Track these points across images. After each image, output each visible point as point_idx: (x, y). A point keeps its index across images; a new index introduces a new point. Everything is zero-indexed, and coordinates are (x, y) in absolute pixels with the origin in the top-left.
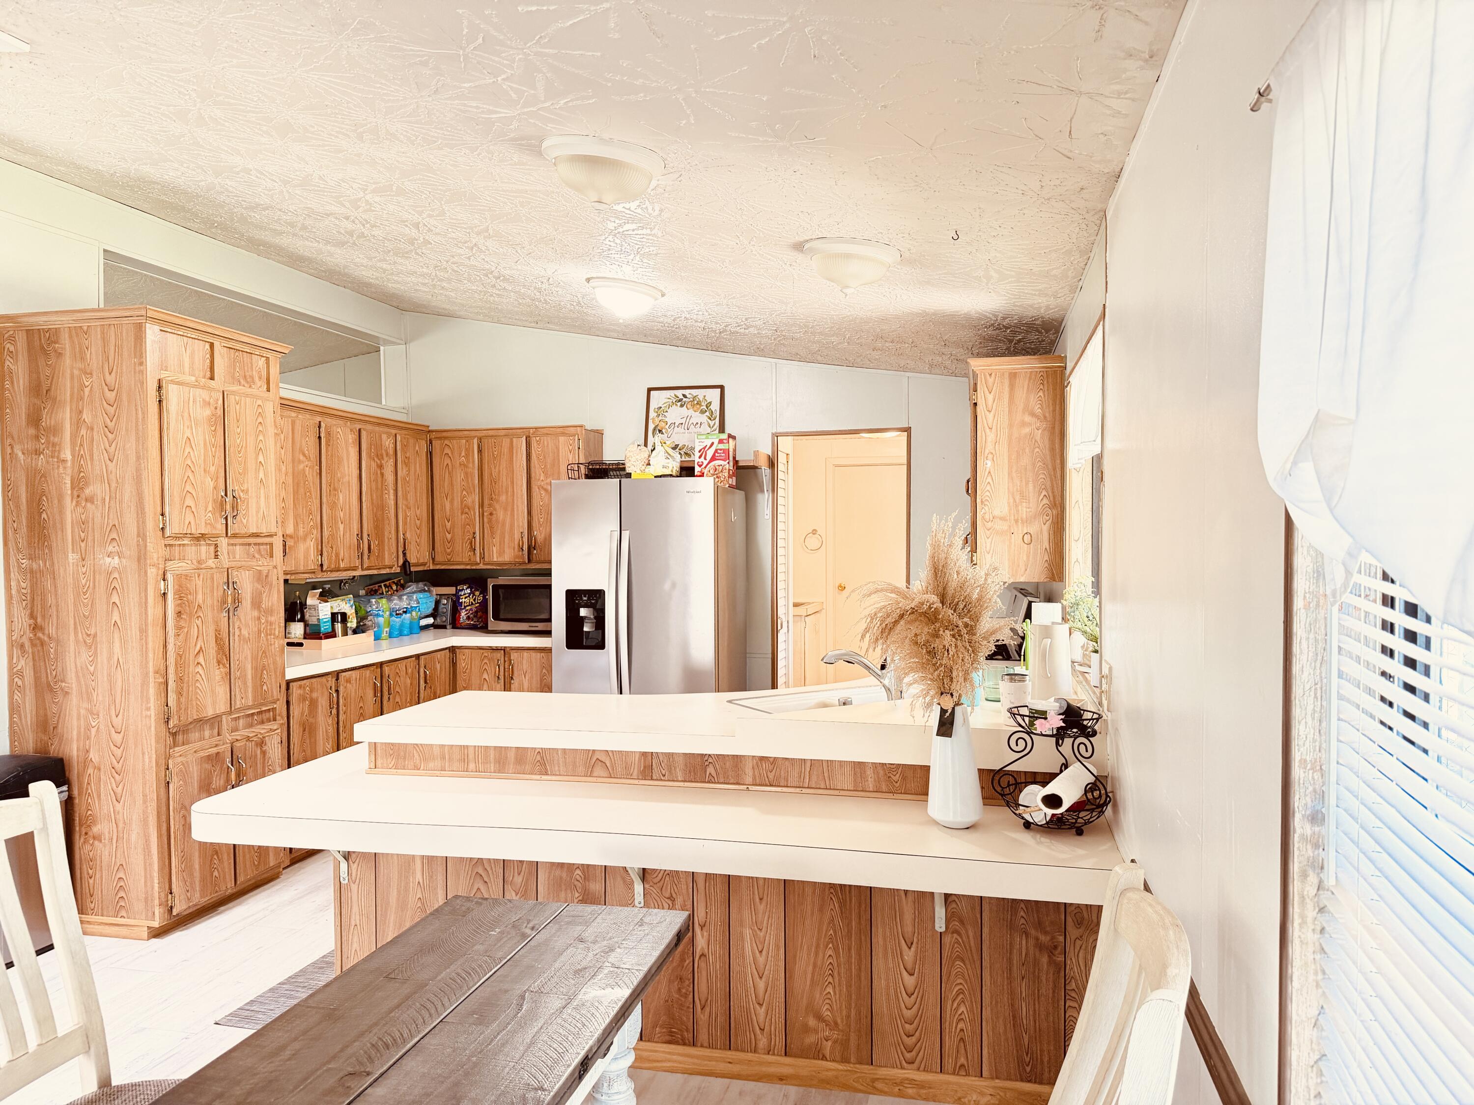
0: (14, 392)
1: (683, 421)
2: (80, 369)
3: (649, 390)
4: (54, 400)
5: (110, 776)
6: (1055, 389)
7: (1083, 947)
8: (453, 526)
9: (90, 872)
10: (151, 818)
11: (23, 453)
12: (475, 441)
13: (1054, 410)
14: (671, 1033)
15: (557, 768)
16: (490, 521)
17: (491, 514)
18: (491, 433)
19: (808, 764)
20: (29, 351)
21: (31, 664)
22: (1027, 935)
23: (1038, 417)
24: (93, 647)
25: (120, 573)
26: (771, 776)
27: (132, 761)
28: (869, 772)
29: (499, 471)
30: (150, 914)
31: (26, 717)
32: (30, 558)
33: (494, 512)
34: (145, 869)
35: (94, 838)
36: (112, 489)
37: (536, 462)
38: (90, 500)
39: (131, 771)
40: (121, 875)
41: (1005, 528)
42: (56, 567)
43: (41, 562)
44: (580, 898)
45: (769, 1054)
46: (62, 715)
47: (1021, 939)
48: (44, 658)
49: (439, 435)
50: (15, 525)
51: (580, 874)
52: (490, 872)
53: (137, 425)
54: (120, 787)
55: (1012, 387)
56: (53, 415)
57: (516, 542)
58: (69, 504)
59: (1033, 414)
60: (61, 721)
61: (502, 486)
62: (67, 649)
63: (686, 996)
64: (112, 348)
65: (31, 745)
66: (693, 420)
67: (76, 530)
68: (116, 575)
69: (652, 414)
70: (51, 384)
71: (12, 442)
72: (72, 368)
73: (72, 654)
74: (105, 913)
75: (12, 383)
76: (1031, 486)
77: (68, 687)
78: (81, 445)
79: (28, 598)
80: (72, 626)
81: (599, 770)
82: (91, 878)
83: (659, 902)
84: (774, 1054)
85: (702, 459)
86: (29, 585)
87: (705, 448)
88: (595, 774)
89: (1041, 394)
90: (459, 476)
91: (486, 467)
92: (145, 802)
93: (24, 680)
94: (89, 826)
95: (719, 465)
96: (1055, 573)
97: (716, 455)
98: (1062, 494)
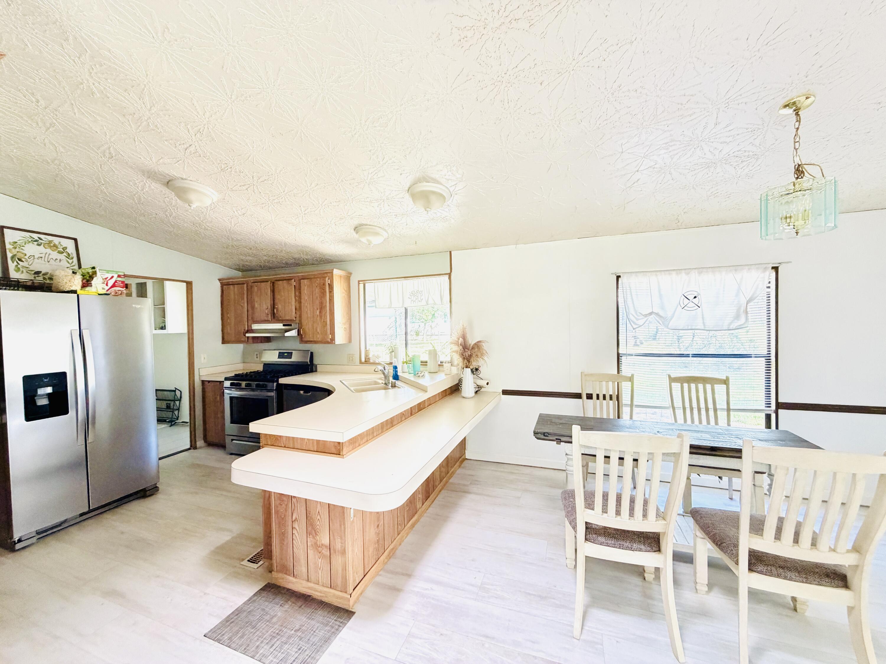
1: (42, 255)
13: (348, 289)
23: (345, 291)
41: (341, 326)
55: (340, 280)
66: (52, 256)
76: (345, 312)
85: (105, 285)
87: (107, 279)
95: (119, 291)
96: (350, 340)
97: (116, 284)
98: (351, 316)
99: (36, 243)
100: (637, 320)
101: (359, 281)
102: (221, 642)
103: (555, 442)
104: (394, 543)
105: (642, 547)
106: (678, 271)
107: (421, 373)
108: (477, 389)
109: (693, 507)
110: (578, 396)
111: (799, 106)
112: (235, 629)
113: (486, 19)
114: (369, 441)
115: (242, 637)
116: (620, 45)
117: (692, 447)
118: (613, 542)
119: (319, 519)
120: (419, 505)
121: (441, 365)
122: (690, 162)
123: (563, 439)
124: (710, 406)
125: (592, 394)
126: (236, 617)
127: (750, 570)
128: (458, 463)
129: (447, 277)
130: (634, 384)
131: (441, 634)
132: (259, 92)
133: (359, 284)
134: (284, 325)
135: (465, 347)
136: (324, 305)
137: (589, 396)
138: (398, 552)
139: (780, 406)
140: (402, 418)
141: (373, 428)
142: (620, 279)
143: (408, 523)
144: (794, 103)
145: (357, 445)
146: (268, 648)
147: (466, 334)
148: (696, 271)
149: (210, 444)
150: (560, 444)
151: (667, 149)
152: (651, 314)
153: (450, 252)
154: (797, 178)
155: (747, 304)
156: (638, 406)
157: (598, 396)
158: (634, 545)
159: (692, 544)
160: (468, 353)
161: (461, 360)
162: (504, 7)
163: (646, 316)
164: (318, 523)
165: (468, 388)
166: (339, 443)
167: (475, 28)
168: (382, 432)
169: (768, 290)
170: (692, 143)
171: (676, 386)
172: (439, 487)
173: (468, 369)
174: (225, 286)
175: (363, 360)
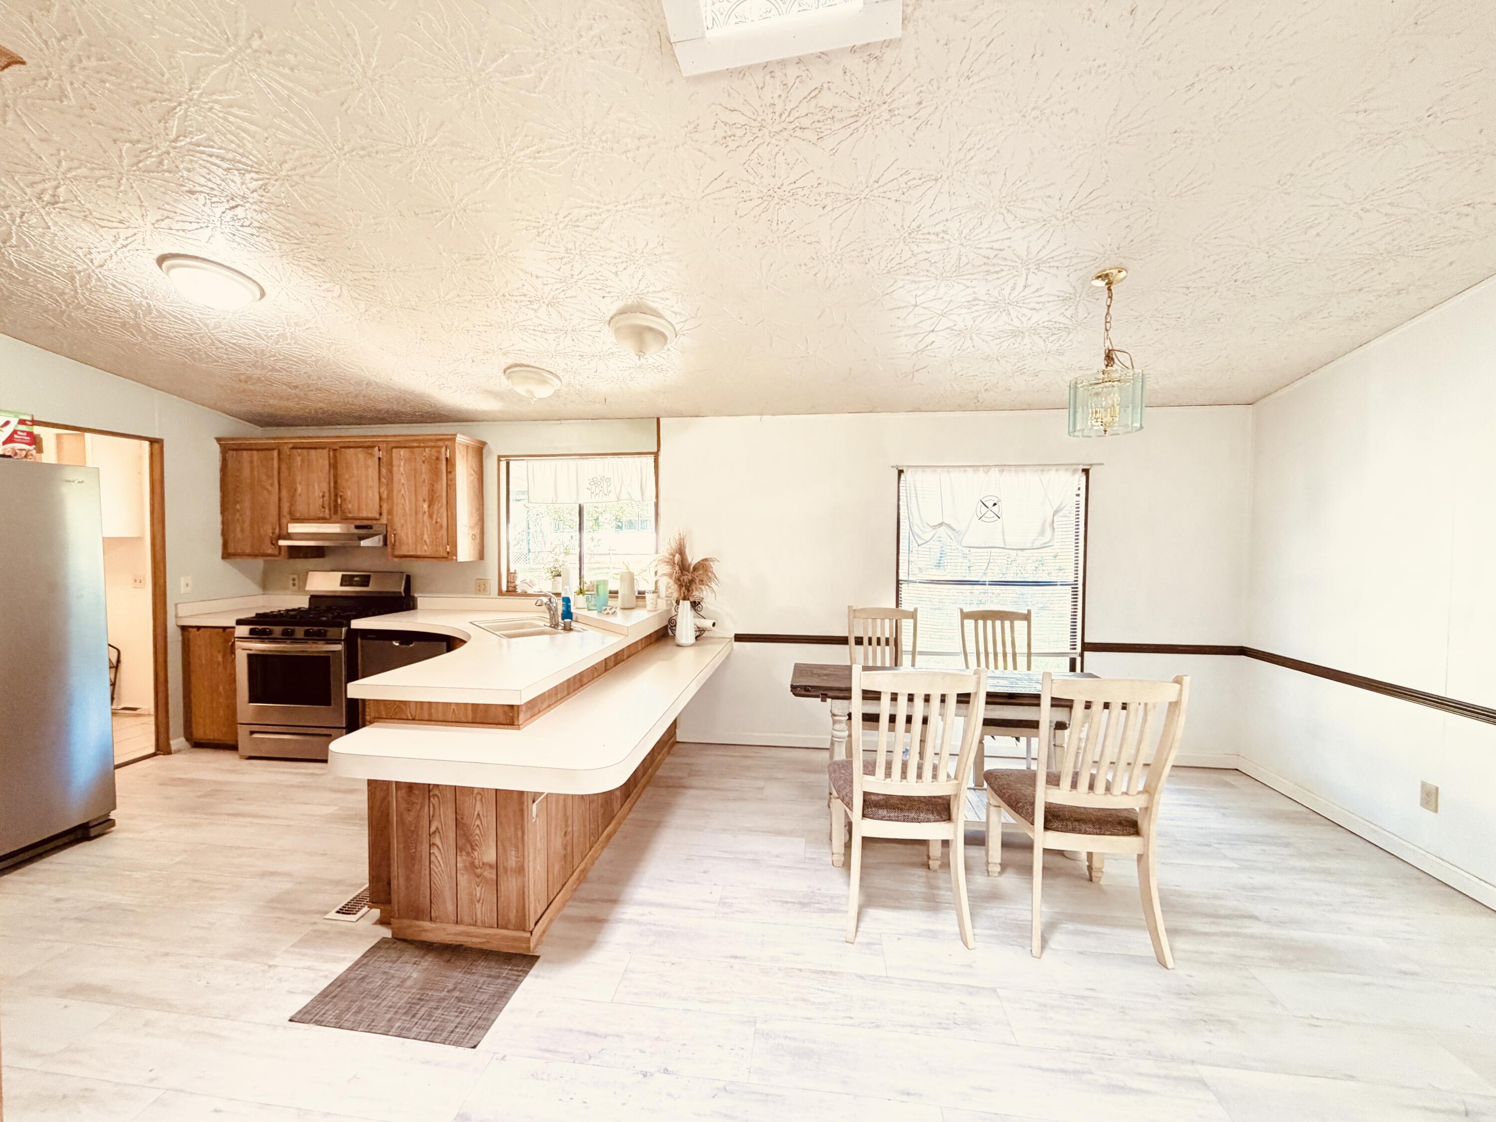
23: (475, 471)
41: (466, 531)
55: (467, 453)
76: (473, 508)
89: (476, 459)
95: (21, 450)
96: (481, 556)
97: (16, 436)
98: (483, 514)
100: (924, 533)
101: (499, 457)
102: (324, 1024)
103: (819, 699)
104: (585, 861)
105: (931, 816)
106: (975, 467)
107: (610, 609)
108: (698, 633)
109: (985, 770)
110: (843, 641)
111: (1111, 279)
112: (343, 1005)
113: (763, 120)
114: (552, 707)
115: (358, 1012)
116: (923, 180)
117: (989, 695)
118: (896, 814)
119: (478, 826)
120: (616, 806)
121: (641, 595)
122: (995, 328)
123: (830, 693)
124: (1009, 650)
125: (862, 638)
126: (339, 989)
127: (1046, 828)
128: (666, 749)
129: (651, 459)
130: (918, 622)
131: (673, 964)
132: (396, 149)
133: (499, 461)
134: (357, 527)
135: (683, 567)
136: (437, 494)
137: (859, 641)
138: (592, 875)
139: (1088, 647)
140: (593, 674)
141: (556, 687)
142: (903, 476)
143: (603, 832)
144: (1107, 275)
145: (536, 710)
146: (408, 1018)
147: (685, 547)
148: (997, 469)
149: (198, 744)
150: (825, 701)
151: (969, 309)
152: (941, 524)
153: (658, 419)
154: (1107, 366)
155: (1054, 515)
156: (921, 653)
157: (870, 640)
158: (921, 815)
159: (984, 819)
160: (687, 578)
161: (674, 587)
162: (788, 110)
163: (934, 527)
164: (477, 831)
165: (685, 631)
166: (512, 706)
167: (748, 127)
168: (568, 694)
169: (1078, 498)
170: (998, 304)
171: (969, 624)
172: (643, 781)
173: (686, 602)
174: (231, 453)
175: (504, 588)
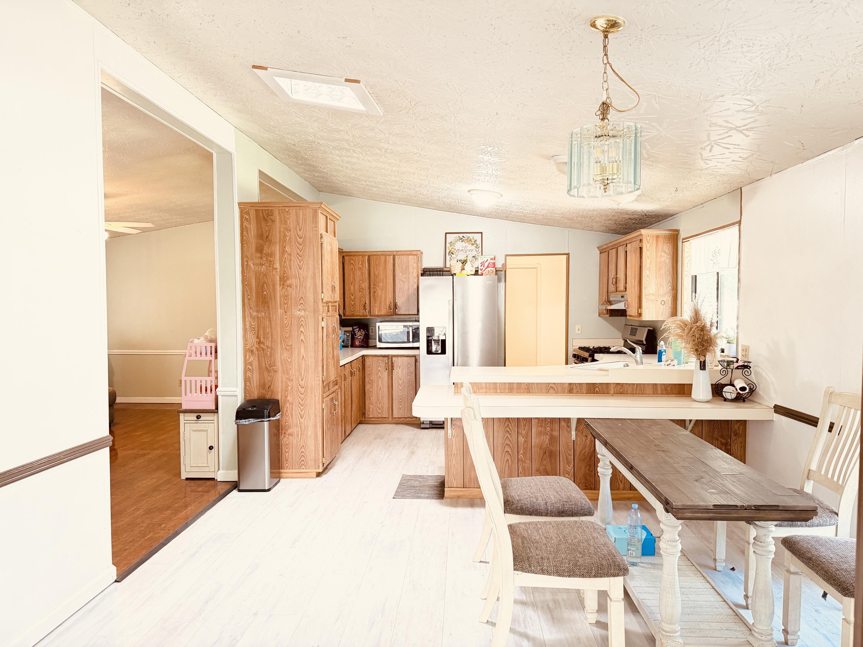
0: (249, 237)
1: (463, 248)
2: (284, 228)
3: (446, 233)
4: (270, 241)
5: (298, 407)
6: (674, 243)
7: (737, 443)
8: (355, 298)
9: (287, 450)
10: (318, 424)
11: (254, 265)
12: (367, 257)
13: (674, 251)
14: (586, 486)
15: (534, 391)
16: (374, 295)
17: (375, 292)
18: (374, 253)
19: (635, 385)
20: (257, 218)
21: (257, 359)
22: (718, 440)
23: (667, 254)
24: (290, 351)
25: (304, 318)
26: (621, 390)
27: (309, 400)
28: (659, 387)
29: (379, 272)
30: (317, 467)
31: (253, 383)
32: (257, 311)
33: (376, 291)
34: (315, 447)
35: (289, 435)
36: (301, 281)
37: (397, 267)
38: (290, 286)
39: (309, 404)
40: (303, 450)
41: (654, 298)
42: (271, 316)
43: (263, 313)
44: (549, 438)
45: (624, 490)
46: (273, 380)
47: (716, 441)
48: (264, 356)
49: (347, 254)
50: (249, 297)
51: (549, 429)
52: (512, 430)
53: (314, 254)
54: (303, 412)
55: (657, 241)
56: (270, 248)
57: (388, 306)
58: (278, 288)
59: (665, 252)
60: (272, 384)
61: (380, 279)
62: (277, 352)
63: (592, 471)
64: (301, 220)
65: (256, 395)
66: (469, 248)
67: (282, 299)
68: (303, 319)
69: (448, 245)
70: (269, 234)
71: (248, 260)
72: (280, 228)
73: (279, 354)
74: (294, 468)
75: (248, 233)
76: (664, 281)
77: (277, 369)
78: (285, 262)
79: (256, 329)
80: (279, 342)
81: (551, 391)
82: (287, 453)
83: (582, 438)
84: (626, 490)
85: (482, 267)
86: (256, 323)
87: (483, 262)
88: (550, 392)
89: (668, 244)
90: (358, 273)
91: (372, 270)
92: (315, 417)
93: (253, 366)
94: (287, 430)
95: (491, 270)
97: (489, 265)
98: (676, 285)
99: (461, 240)
101: (682, 240)
133: (683, 243)
134: (621, 297)
136: (636, 273)
153: (741, 189)
